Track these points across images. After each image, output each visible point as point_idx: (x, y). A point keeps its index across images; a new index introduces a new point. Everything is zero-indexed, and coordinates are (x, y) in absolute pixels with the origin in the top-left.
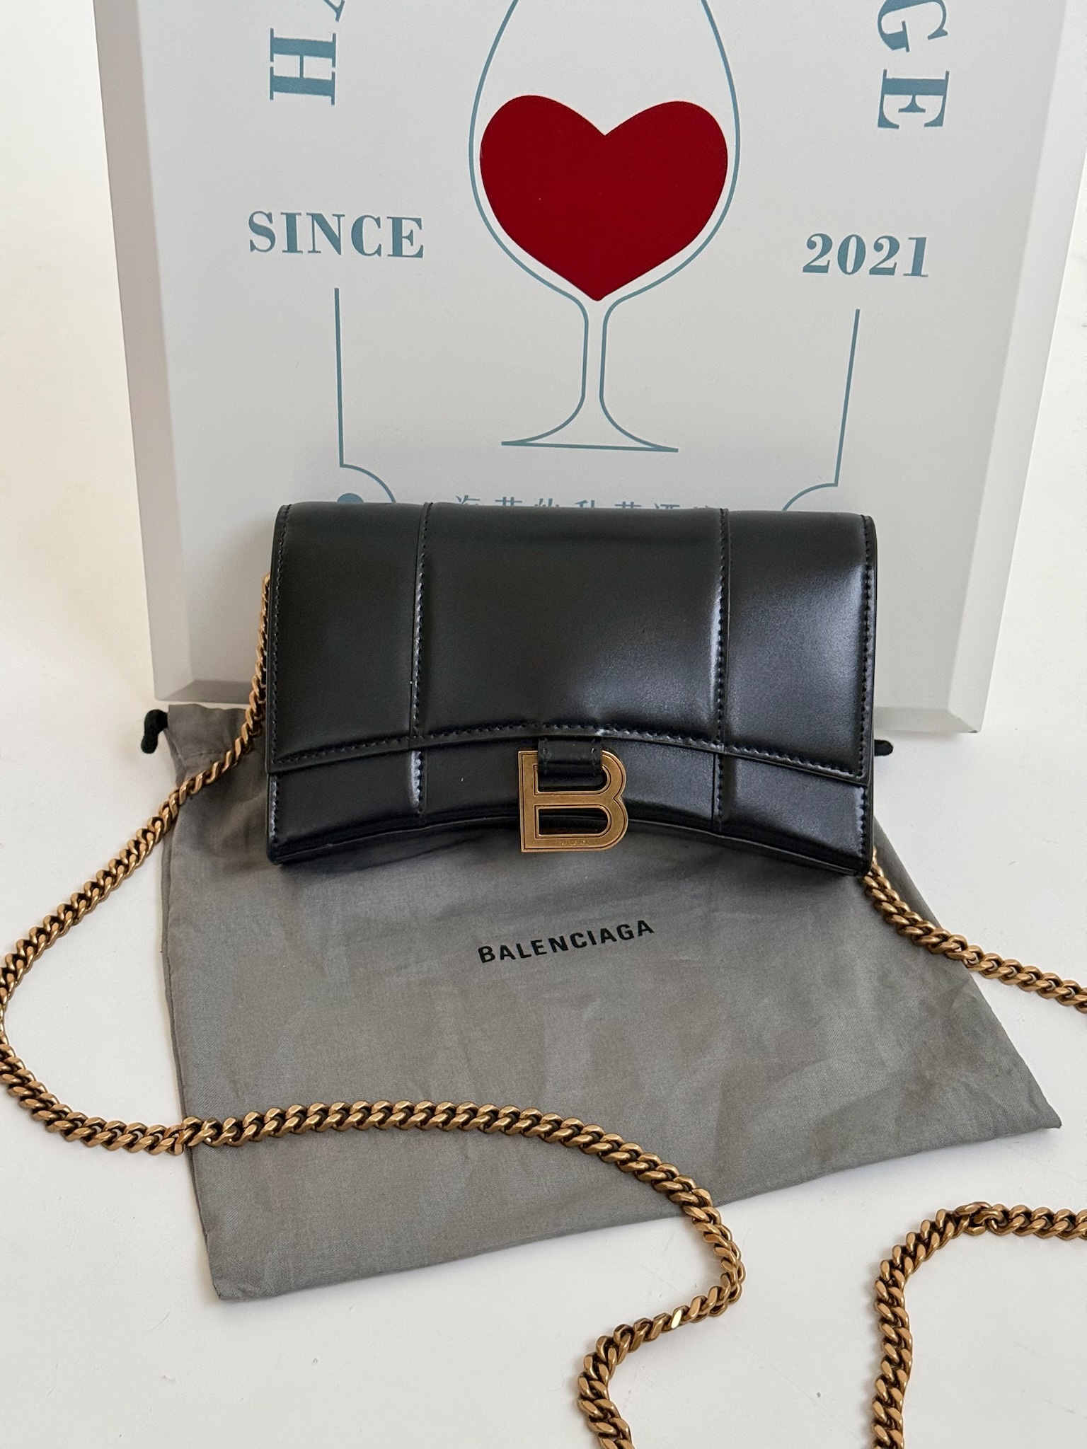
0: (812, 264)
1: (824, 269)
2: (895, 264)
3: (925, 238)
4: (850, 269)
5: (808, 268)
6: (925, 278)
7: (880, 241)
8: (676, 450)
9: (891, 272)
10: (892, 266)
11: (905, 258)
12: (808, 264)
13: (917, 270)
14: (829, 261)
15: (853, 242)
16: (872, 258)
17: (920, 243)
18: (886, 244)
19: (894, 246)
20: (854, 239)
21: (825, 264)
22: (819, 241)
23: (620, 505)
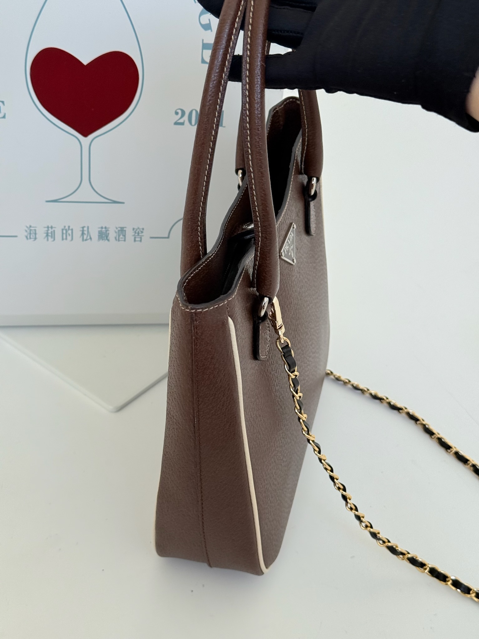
0: (178, 122)
1: (182, 124)
4: (193, 124)
8: (123, 203)
12: (176, 122)
14: (184, 120)
15: (194, 113)
20: (194, 111)
21: (183, 122)
22: (180, 112)
23: (100, 228)
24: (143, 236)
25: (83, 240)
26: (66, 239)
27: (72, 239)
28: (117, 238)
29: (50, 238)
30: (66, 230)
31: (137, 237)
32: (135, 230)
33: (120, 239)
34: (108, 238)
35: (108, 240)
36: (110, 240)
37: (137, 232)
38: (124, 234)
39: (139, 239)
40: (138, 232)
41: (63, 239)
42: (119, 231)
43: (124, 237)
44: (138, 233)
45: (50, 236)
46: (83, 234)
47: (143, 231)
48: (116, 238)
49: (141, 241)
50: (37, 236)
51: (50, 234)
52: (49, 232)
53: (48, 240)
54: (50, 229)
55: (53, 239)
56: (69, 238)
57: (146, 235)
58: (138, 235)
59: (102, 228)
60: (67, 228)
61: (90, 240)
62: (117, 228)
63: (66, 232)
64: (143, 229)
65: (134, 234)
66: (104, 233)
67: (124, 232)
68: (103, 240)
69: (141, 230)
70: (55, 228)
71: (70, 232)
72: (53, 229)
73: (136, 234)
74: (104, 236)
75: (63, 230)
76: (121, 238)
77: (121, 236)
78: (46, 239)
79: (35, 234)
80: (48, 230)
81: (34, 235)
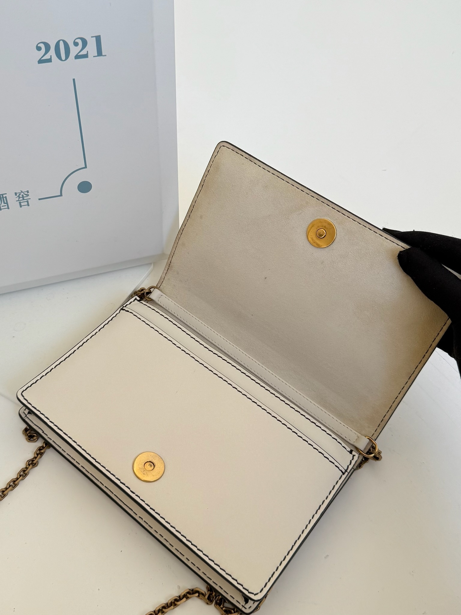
0: (42, 59)
1: (49, 61)
3: (100, 36)
4: (63, 57)
5: (40, 61)
6: (105, 57)
7: (76, 41)
9: (86, 56)
10: (86, 53)
12: (40, 59)
13: (99, 53)
14: (51, 56)
15: (62, 44)
16: (74, 51)
17: (98, 39)
18: (79, 41)
19: (85, 43)
21: (49, 57)
24: (30, 199)
31: (21, 201)
32: (18, 194)
33: (2, 207)
37: (21, 196)
38: (6, 202)
39: (26, 203)
40: (23, 195)
43: (6, 205)
44: (23, 197)
47: (28, 194)
49: (28, 205)
57: (33, 198)
58: (24, 199)
64: (28, 192)
65: (17, 199)
67: (5, 198)
69: (26, 193)
73: (22, 199)
76: (4, 206)
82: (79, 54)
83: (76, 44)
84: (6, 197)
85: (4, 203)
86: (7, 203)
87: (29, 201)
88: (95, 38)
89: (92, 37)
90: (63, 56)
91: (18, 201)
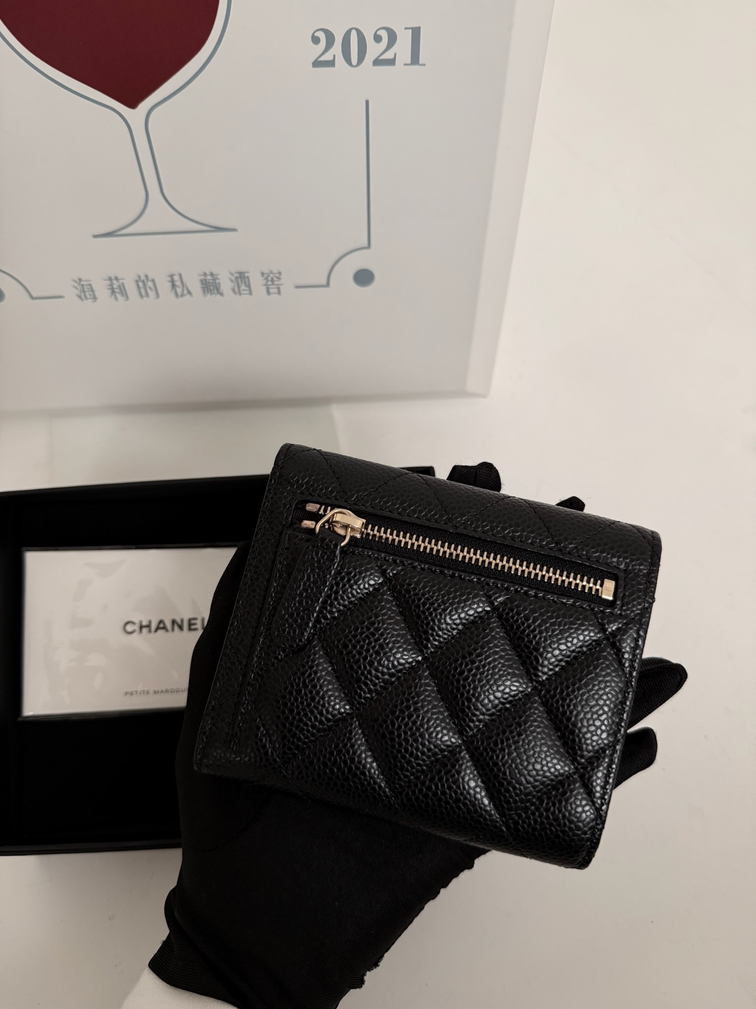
0: (320, 59)
1: (331, 63)
2: (395, 55)
3: (420, 28)
4: (354, 62)
5: (317, 64)
6: (423, 67)
7: (378, 33)
8: (236, 230)
9: (392, 62)
10: (392, 57)
11: (402, 49)
12: (316, 60)
13: (415, 59)
14: (334, 56)
15: (354, 34)
16: (374, 50)
17: (416, 33)
18: (384, 34)
19: (393, 38)
20: (354, 33)
21: (331, 58)
22: (321, 35)
23: (202, 275)
24: (281, 284)
25: (177, 295)
26: (147, 295)
27: (158, 295)
28: (236, 290)
29: (118, 296)
30: (143, 281)
31: (270, 287)
32: (266, 275)
33: (242, 292)
34: (221, 290)
35: (222, 294)
36: (225, 293)
37: (269, 279)
38: (247, 284)
39: (276, 290)
40: (272, 278)
41: (141, 296)
42: (237, 278)
43: (246, 288)
44: (272, 280)
45: (119, 293)
46: (174, 286)
47: (281, 277)
48: (234, 290)
49: (279, 293)
50: (97, 294)
51: (116, 290)
52: (115, 286)
53: (116, 298)
54: (115, 282)
55: (124, 298)
56: (152, 294)
57: (287, 284)
58: (273, 284)
59: (205, 274)
60: (143, 278)
61: (188, 296)
62: (232, 274)
63: (145, 285)
64: (279, 273)
65: (265, 282)
66: (212, 283)
67: (246, 279)
68: (211, 294)
69: (277, 275)
70: (122, 279)
71: (150, 284)
72: (121, 281)
73: (269, 283)
74: (212, 288)
75: (137, 282)
76: (244, 290)
77: (243, 287)
78: (113, 297)
79: (92, 291)
80: (112, 285)
81: (91, 293)
82: (381, 58)
83: (378, 39)
84: (248, 278)
85: (246, 285)
86: (249, 286)
87: (282, 288)
88: (410, 31)
89: (406, 28)
90: (354, 60)
91: (266, 285)
